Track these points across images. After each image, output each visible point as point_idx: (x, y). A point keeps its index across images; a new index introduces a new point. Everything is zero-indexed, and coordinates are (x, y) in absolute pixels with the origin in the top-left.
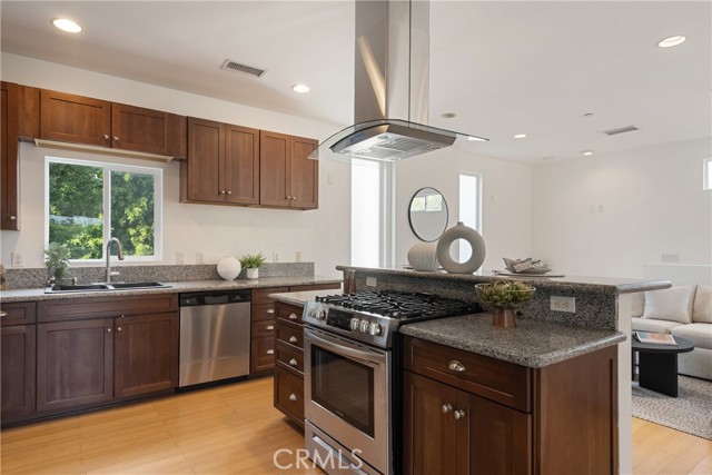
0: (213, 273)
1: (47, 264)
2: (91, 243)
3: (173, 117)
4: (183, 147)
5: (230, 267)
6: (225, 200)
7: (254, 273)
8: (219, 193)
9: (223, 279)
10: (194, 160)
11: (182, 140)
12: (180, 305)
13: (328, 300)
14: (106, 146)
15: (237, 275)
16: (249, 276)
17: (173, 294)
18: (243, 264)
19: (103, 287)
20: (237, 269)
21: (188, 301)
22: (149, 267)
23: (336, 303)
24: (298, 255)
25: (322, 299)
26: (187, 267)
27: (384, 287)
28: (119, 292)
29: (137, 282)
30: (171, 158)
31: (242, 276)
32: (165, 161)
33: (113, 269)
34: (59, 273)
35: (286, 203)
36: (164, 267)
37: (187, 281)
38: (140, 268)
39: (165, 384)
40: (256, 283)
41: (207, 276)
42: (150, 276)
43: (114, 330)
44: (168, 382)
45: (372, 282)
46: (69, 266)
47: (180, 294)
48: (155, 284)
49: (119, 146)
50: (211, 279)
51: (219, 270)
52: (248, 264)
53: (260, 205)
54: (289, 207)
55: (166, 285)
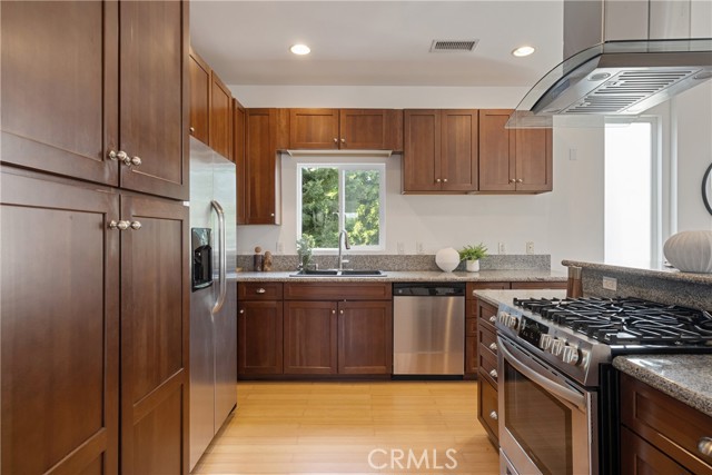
0: (431, 263)
1: (299, 252)
2: (365, 234)
3: (390, 112)
4: (400, 139)
5: (449, 258)
6: (442, 189)
7: (474, 265)
8: (435, 181)
9: (442, 271)
10: (410, 151)
11: (400, 132)
12: (393, 295)
13: (527, 305)
14: (335, 148)
15: (456, 266)
16: (468, 268)
17: (387, 283)
18: (462, 255)
19: (335, 273)
20: (456, 261)
21: (400, 291)
22: (374, 256)
23: (534, 310)
24: (529, 246)
25: (521, 301)
26: (408, 257)
27: (628, 292)
28: (347, 278)
29: (364, 270)
30: (390, 152)
31: (461, 268)
32: (387, 155)
33: (345, 257)
34: (305, 259)
35: (510, 187)
36: (387, 257)
37: (408, 270)
38: (367, 257)
39: (380, 369)
40: (476, 277)
41: (427, 267)
42: (373, 264)
43: (338, 312)
44: (384, 367)
45: (610, 284)
46: (313, 254)
47: (393, 283)
48: (377, 273)
49: (346, 147)
50: (431, 270)
51: (437, 261)
52: (467, 256)
53: (479, 191)
54: (515, 192)
55: (383, 274)
